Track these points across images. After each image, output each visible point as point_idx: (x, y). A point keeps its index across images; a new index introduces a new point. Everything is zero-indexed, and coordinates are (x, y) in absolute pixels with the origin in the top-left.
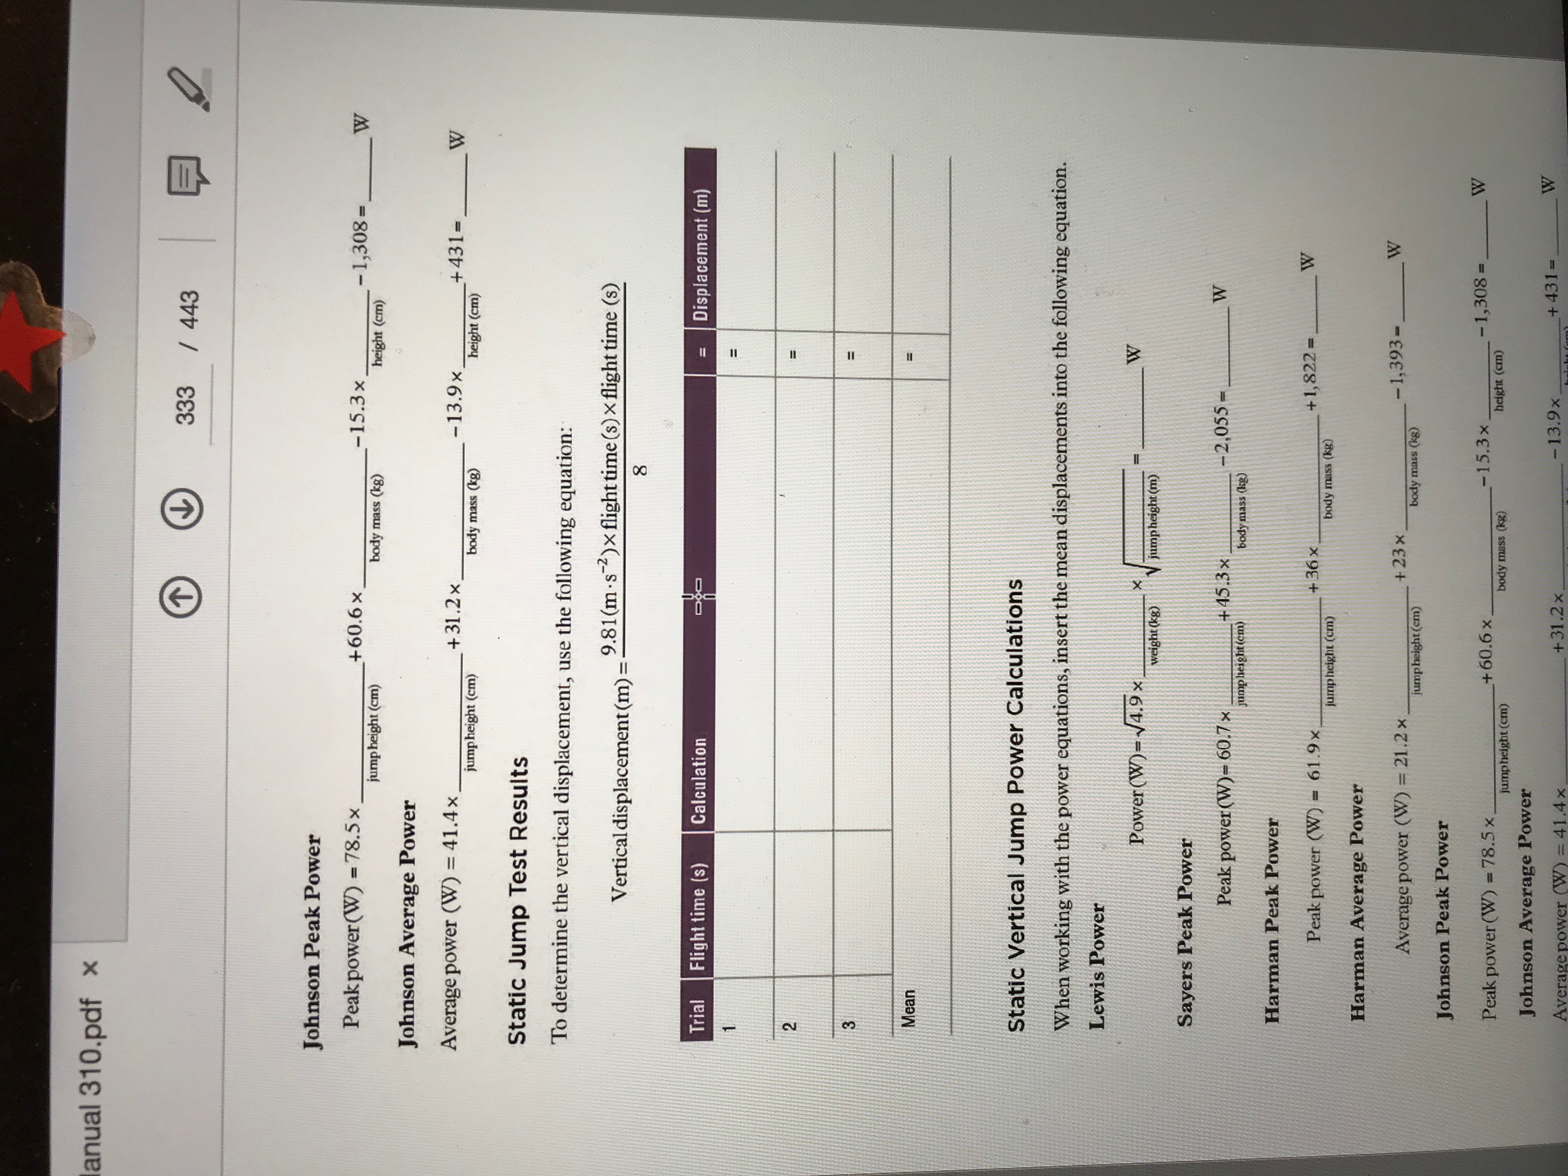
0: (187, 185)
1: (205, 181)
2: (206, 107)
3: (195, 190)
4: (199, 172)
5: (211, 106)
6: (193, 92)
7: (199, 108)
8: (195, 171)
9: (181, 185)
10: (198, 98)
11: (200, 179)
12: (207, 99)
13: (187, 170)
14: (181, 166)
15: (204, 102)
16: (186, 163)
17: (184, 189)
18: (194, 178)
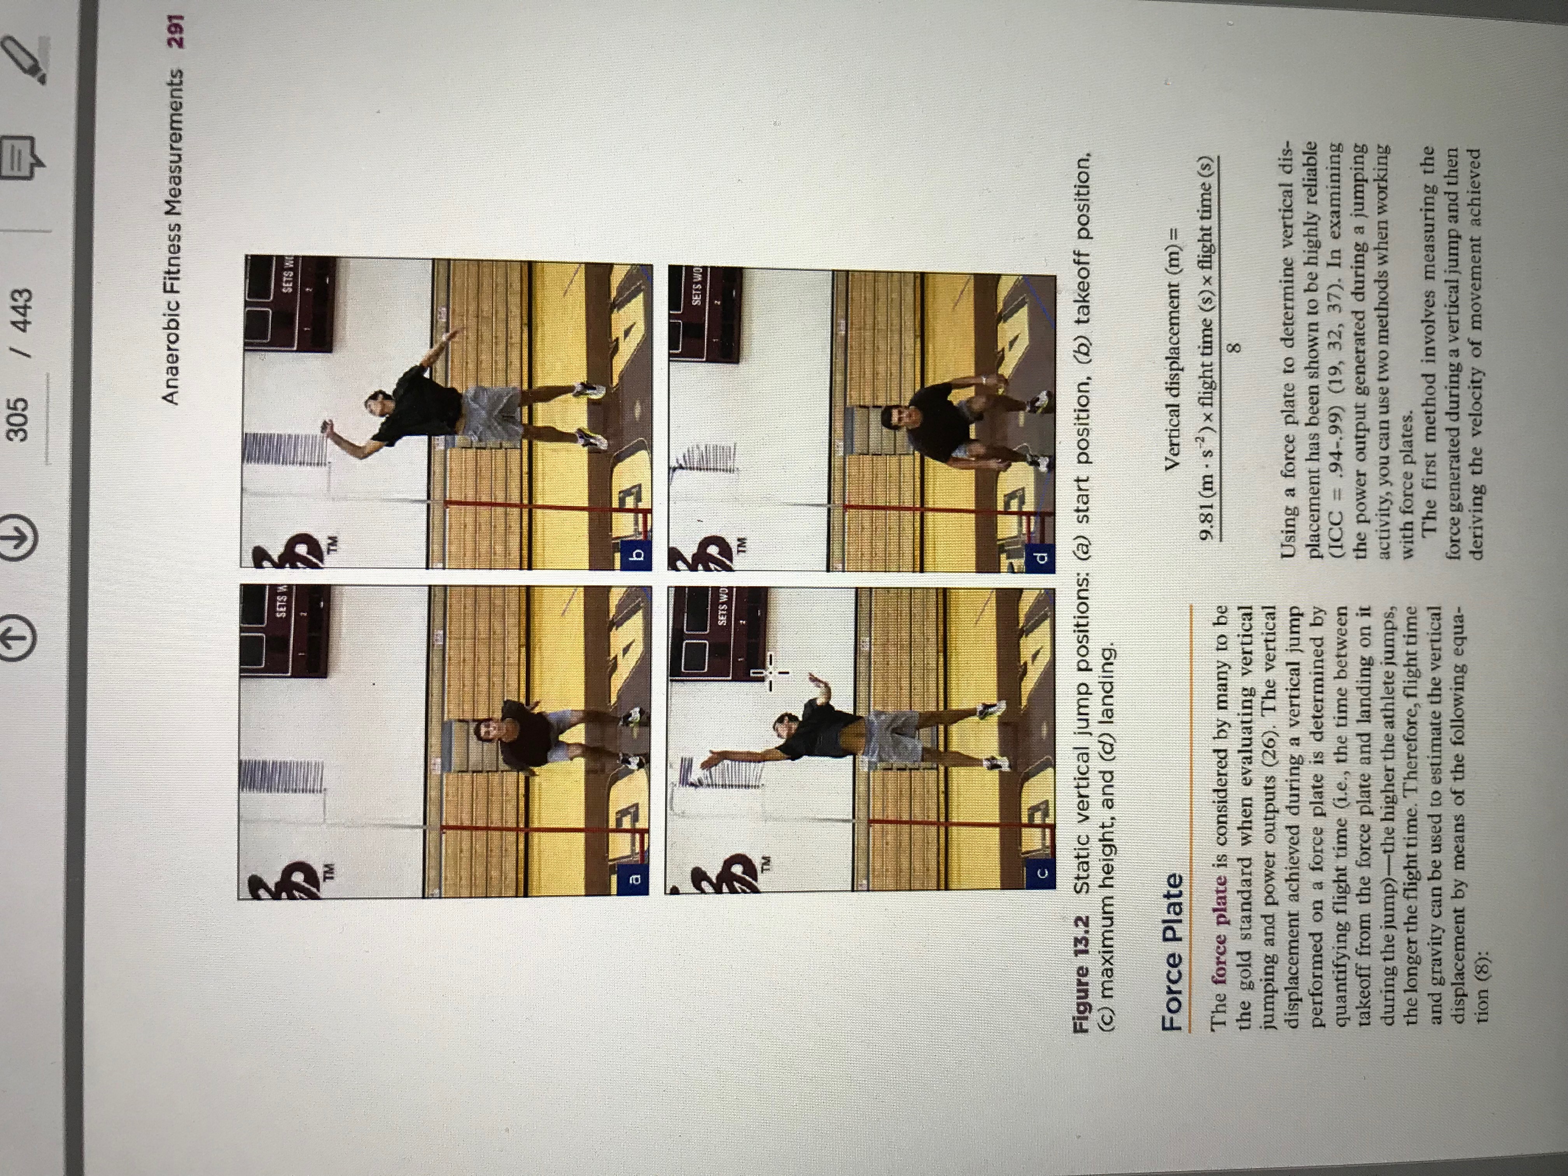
0: (19, 170)
1: (40, 163)
2: (42, 80)
3: (27, 174)
4: (33, 154)
5: (48, 79)
6: (27, 63)
7: (33, 81)
8: (28, 151)
9: (12, 169)
10: (34, 70)
11: (34, 161)
12: (44, 71)
13: (20, 152)
14: (13, 146)
15: (40, 75)
16: (18, 144)
17: (16, 173)
18: (27, 159)
